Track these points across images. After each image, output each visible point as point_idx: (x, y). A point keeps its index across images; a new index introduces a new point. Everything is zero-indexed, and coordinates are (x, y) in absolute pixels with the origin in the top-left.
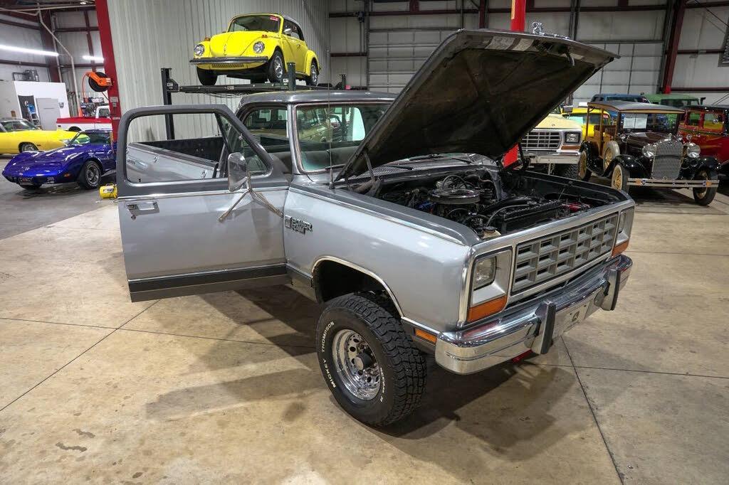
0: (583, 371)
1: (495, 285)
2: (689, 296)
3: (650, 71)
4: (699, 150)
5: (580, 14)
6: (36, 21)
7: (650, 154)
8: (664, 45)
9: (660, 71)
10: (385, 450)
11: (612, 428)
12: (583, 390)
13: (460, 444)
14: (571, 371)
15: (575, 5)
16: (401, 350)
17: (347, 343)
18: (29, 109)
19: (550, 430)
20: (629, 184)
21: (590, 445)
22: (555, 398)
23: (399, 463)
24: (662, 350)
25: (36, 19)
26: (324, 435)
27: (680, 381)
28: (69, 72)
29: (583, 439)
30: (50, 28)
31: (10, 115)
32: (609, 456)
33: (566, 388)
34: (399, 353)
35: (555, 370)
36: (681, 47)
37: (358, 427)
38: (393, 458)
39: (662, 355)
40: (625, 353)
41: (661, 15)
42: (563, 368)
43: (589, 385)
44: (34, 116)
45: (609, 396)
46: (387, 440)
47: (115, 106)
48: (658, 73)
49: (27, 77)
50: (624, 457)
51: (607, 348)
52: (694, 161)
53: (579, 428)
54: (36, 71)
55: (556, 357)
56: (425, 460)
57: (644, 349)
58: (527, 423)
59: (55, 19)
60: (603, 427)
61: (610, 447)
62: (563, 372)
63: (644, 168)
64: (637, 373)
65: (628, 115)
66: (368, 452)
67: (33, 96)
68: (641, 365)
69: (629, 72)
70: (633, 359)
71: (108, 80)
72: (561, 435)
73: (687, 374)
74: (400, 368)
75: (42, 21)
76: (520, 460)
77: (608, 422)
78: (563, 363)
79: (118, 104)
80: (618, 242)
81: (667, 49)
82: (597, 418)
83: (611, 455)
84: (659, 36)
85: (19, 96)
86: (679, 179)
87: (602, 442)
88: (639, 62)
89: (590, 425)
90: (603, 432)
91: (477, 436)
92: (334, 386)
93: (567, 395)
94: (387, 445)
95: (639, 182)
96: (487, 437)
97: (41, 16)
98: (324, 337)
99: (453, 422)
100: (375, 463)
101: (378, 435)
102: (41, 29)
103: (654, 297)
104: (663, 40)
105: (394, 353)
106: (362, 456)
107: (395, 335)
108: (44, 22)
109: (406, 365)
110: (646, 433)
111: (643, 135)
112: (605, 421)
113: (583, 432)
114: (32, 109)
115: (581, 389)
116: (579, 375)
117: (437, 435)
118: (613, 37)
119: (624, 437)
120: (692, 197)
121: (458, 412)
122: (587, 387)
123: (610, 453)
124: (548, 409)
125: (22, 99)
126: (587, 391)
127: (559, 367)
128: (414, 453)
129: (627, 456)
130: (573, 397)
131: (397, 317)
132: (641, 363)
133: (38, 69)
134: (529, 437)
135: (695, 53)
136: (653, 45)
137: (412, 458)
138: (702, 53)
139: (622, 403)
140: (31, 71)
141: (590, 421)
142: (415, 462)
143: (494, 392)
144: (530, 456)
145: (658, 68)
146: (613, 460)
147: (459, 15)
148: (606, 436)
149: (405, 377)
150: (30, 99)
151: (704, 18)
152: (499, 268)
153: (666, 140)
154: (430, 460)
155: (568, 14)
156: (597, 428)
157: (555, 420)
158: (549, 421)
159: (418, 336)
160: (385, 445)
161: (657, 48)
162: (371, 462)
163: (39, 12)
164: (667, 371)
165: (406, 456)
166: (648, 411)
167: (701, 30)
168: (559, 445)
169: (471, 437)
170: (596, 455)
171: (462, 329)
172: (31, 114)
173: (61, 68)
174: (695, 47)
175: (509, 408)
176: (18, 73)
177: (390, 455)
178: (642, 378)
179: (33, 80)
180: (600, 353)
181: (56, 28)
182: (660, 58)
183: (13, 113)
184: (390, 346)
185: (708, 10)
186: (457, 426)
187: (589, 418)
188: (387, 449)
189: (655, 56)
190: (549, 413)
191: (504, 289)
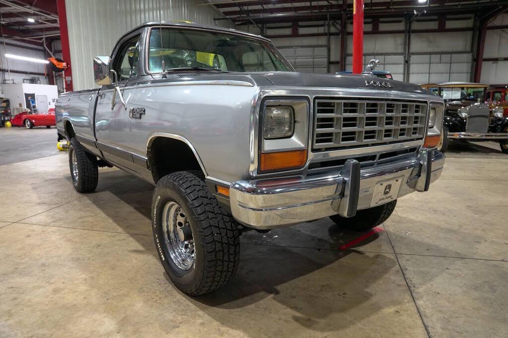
0: (403, 257)
1: (294, 138)
2: (501, 206)
3: (464, 73)
4: (502, 110)
5: (411, 34)
6: (41, 46)
7: (464, 115)
8: (473, 55)
9: (471, 73)
10: (197, 317)
11: (427, 303)
12: (402, 271)
13: (272, 315)
14: (392, 257)
15: (408, 29)
16: (211, 215)
17: (175, 219)
18: (31, 102)
19: (366, 304)
20: (448, 137)
21: (404, 318)
22: (375, 278)
23: (205, 329)
24: (478, 242)
25: (42, 44)
26: (144, 302)
27: (497, 266)
28: (61, 79)
29: (397, 312)
30: (51, 51)
31: (18, 106)
32: (424, 329)
33: (386, 270)
34: (208, 217)
35: (377, 256)
36: (485, 56)
37: (179, 296)
38: (202, 324)
39: (477, 246)
40: (442, 244)
41: (469, 34)
42: (386, 255)
43: (408, 268)
44: (34, 107)
45: (427, 277)
46: (202, 309)
47: (69, 83)
48: (469, 74)
49: (33, 81)
50: (440, 330)
51: (427, 240)
52: (499, 119)
53: (394, 303)
54: (38, 78)
55: (380, 246)
56: (232, 328)
57: (461, 241)
58: (344, 297)
59: (54, 44)
60: (420, 303)
61: (425, 320)
62: (385, 257)
63: (460, 126)
64: (455, 259)
65: (446, 89)
66: (180, 318)
67: (34, 94)
68: (458, 253)
69: (448, 74)
70: (450, 248)
71: (64, 64)
72: (376, 308)
73: (503, 260)
74: (208, 232)
75: (45, 46)
76: (330, 330)
77: (425, 299)
78: (386, 251)
79: (71, 82)
80: (429, 134)
81: (475, 57)
82: (414, 295)
83: (426, 327)
84: (468, 48)
85: (25, 94)
86: (488, 132)
87: (418, 316)
88: (455, 67)
89: (406, 301)
90: (419, 307)
91: (291, 308)
92: (164, 259)
93: (386, 276)
94: (201, 313)
95: (456, 135)
96: (301, 309)
97: (45, 42)
98: (155, 213)
99: (272, 296)
100: (183, 328)
101: (195, 304)
102: (44, 51)
103: (470, 207)
104: (472, 51)
105: (202, 217)
106: (172, 321)
107: (206, 201)
108: (47, 46)
109: (215, 231)
110: (464, 308)
111: (459, 102)
112: (422, 297)
113: (399, 306)
114: (33, 102)
115: (400, 271)
116: (399, 259)
117: (252, 306)
118: (436, 50)
119: (440, 311)
120: (499, 149)
121: (279, 288)
122: (406, 269)
123: (425, 325)
124: (367, 287)
125: (27, 95)
126: (406, 272)
127: (382, 254)
128: (223, 321)
129: (443, 329)
130: (393, 277)
131: (202, 177)
132: (458, 251)
133: (40, 77)
134: (343, 310)
135: (496, 60)
136: (465, 55)
137: (221, 325)
138: (501, 60)
139: (440, 283)
140: (35, 78)
141: (408, 297)
142: (223, 329)
143: (316, 272)
144: (342, 327)
145: (470, 71)
146: (428, 333)
147: (326, 37)
148: (422, 310)
149: (214, 241)
150: (33, 96)
151: (500, 36)
152: (299, 122)
153: (476, 104)
154: (238, 327)
155: (403, 35)
156: (413, 303)
157: (371, 295)
158: (367, 296)
159: (220, 194)
160: (199, 312)
161: (468, 57)
162: (178, 327)
163: (44, 39)
164: (483, 258)
165: (216, 323)
166: (465, 289)
167: (499, 44)
168: (374, 317)
169: (285, 309)
170: (410, 327)
171: (256, 178)
172: (32, 105)
173: (56, 76)
174: (495, 56)
175: (327, 285)
176: (27, 80)
177: (200, 321)
178: (459, 264)
179: (36, 83)
180: (420, 244)
181: (55, 50)
182: (471, 64)
183: (20, 105)
184: (199, 210)
185: (503, 31)
186: (274, 298)
187: (407, 295)
188: (199, 316)
189: (467, 63)
190: (368, 290)
191: (303, 143)
